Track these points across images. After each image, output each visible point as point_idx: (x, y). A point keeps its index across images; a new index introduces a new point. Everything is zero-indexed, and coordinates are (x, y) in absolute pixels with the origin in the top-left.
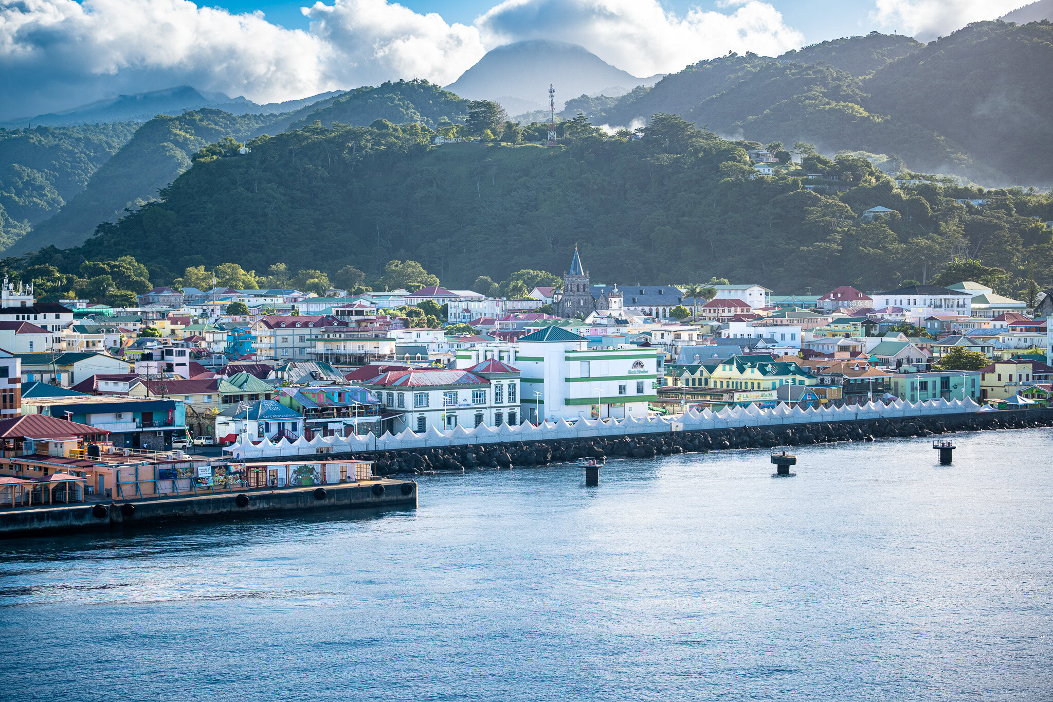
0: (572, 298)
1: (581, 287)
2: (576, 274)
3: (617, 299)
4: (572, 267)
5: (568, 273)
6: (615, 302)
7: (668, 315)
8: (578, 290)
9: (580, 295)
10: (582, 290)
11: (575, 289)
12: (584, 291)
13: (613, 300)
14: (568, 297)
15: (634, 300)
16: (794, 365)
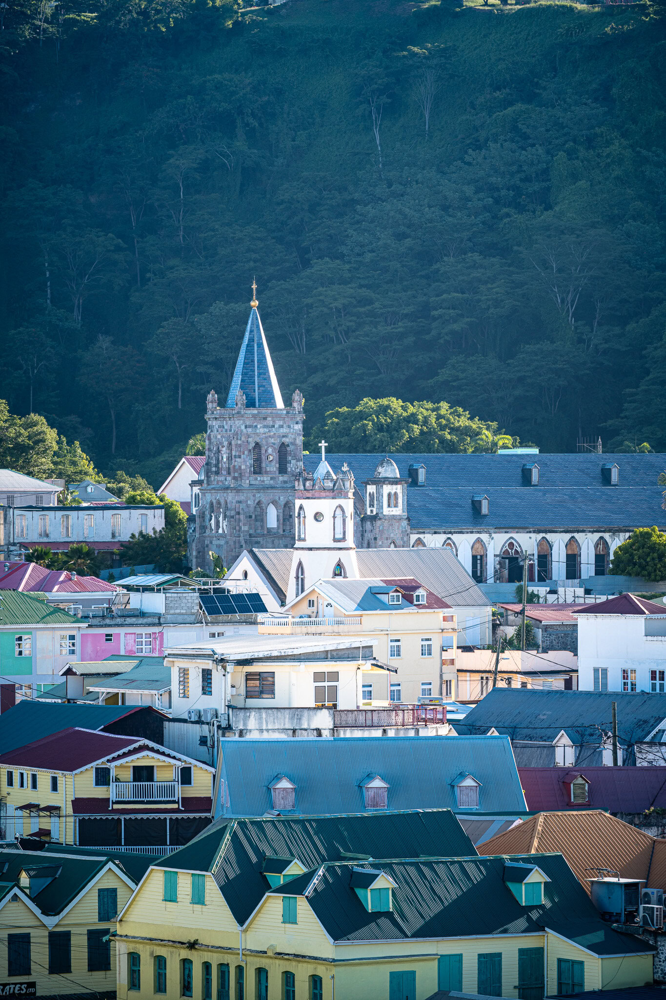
0: (231, 497)
1: (271, 454)
2: (250, 404)
3: (326, 506)
4: (237, 379)
5: (222, 403)
6: (318, 517)
7: (587, 568)
8: (258, 469)
9: (265, 488)
10: (274, 467)
11: (245, 463)
12: (283, 470)
13: (311, 506)
14: (220, 496)
15: (476, 506)
16: (537, 876)
